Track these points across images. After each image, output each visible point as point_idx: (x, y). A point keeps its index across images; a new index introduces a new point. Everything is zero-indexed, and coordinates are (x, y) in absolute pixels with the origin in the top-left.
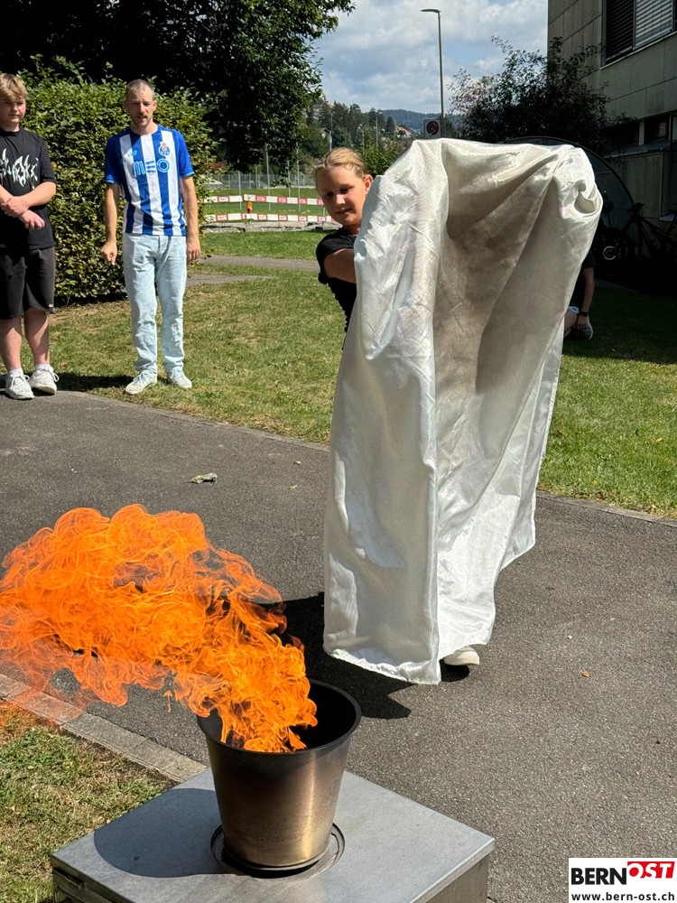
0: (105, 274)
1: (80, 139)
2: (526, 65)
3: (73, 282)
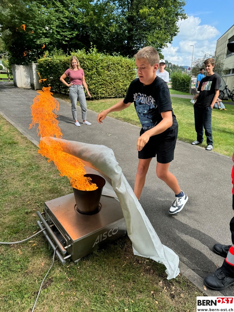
0: (114, 93)
1: (112, 66)
2: (208, 56)
3: (108, 94)
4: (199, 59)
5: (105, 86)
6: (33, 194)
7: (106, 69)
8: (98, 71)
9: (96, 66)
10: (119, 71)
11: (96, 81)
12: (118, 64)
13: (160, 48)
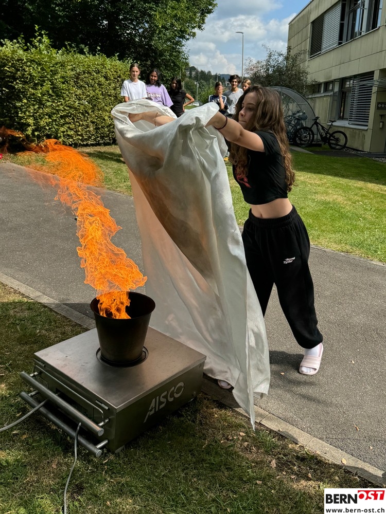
0: (93, 135)
2: (276, 57)
3: (81, 138)
4: (258, 62)
5: (73, 119)
7: (72, 83)
8: (56, 88)
9: (51, 77)
10: (102, 88)
11: (53, 108)
12: (98, 72)
13: (181, 40)
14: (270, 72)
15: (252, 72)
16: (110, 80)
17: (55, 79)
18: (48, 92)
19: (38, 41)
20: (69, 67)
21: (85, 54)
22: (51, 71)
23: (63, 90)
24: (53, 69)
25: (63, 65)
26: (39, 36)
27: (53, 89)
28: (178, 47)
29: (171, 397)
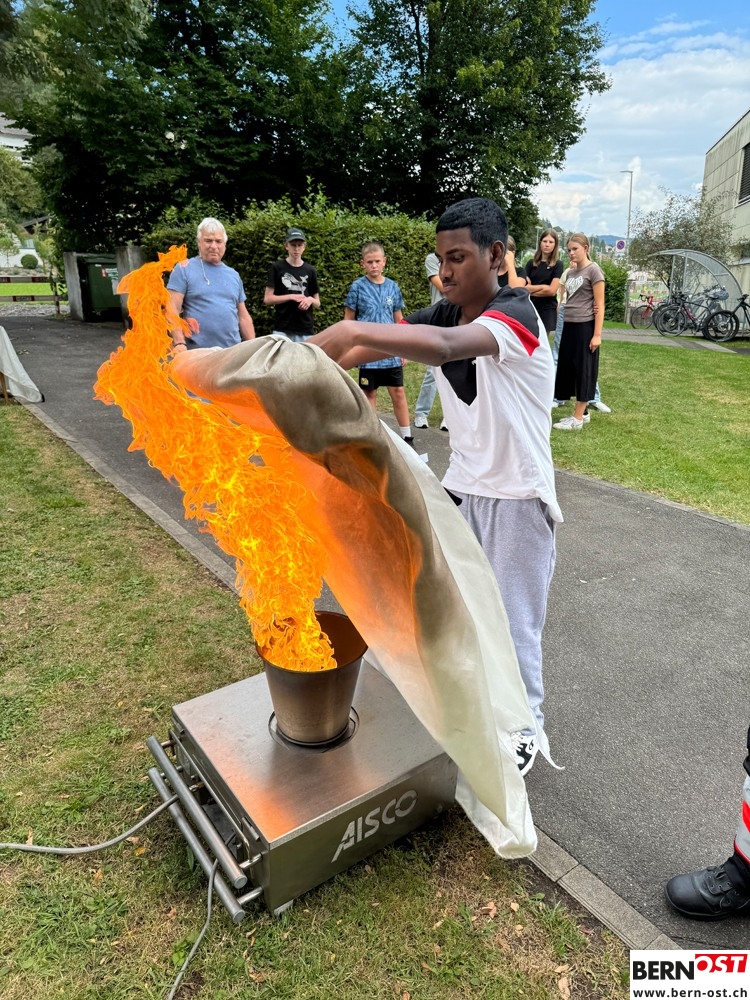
2: (681, 204)
4: (651, 214)
6: (134, 675)
8: (332, 266)
9: (326, 250)
10: (400, 264)
11: (328, 297)
12: (395, 239)
13: (527, 185)
14: (671, 228)
15: (640, 229)
16: (412, 249)
17: (333, 254)
18: (321, 272)
19: (310, 200)
20: (352, 236)
21: (377, 214)
22: (326, 242)
23: (343, 268)
24: (329, 238)
25: (345, 232)
26: (311, 192)
27: (327, 268)
28: (523, 197)
29: (389, 815)
